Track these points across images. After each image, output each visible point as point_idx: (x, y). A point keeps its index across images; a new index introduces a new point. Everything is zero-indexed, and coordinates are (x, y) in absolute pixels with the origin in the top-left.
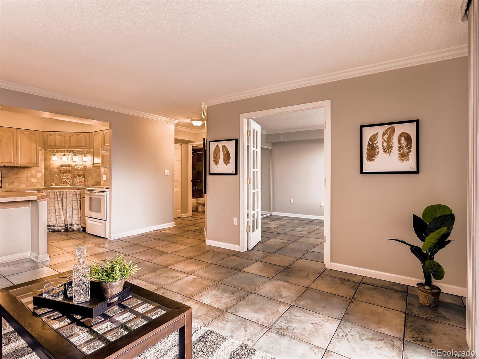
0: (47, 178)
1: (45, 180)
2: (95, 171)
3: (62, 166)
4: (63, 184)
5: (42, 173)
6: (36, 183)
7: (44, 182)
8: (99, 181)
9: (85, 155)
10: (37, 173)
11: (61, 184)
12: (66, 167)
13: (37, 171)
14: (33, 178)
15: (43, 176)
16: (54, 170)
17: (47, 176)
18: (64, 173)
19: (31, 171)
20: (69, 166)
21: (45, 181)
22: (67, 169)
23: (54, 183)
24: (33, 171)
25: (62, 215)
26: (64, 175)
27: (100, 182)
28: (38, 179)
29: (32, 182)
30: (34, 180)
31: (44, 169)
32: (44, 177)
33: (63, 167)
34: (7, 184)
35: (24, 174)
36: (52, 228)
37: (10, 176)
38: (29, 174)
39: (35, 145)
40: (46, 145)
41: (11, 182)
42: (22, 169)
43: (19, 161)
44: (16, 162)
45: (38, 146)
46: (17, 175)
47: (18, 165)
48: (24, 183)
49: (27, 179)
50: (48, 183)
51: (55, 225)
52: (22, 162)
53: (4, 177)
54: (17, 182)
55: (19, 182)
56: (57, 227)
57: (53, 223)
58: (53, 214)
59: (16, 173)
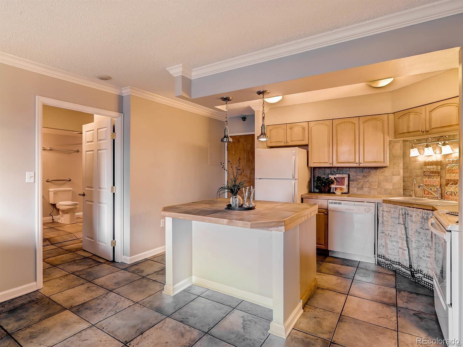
0: (406, 184)
1: (404, 186)
3: (426, 164)
4: (428, 195)
5: (400, 175)
6: (391, 190)
7: (404, 190)
10: (393, 175)
11: (424, 195)
12: (432, 167)
13: (393, 172)
16: (416, 170)
17: (406, 180)
18: (429, 177)
20: (437, 163)
21: (404, 189)
23: (414, 191)
24: (387, 173)
25: (405, 250)
26: (430, 179)
28: (394, 185)
29: (385, 188)
30: (389, 186)
31: (403, 169)
32: (403, 182)
33: (428, 167)
34: (356, 189)
35: (375, 177)
36: (395, 266)
37: (359, 179)
38: (381, 178)
39: (382, 135)
40: (397, 134)
41: (360, 187)
42: (374, 171)
43: (361, 161)
44: (357, 161)
45: (386, 136)
46: (366, 178)
47: (361, 165)
48: (376, 189)
49: (379, 184)
50: (407, 191)
51: (398, 263)
52: (365, 161)
53: (353, 181)
54: (367, 187)
55: (369, 188)
56: (400, 267)
57: (396, 259)
58: (395, 244)
59: (365, 175)
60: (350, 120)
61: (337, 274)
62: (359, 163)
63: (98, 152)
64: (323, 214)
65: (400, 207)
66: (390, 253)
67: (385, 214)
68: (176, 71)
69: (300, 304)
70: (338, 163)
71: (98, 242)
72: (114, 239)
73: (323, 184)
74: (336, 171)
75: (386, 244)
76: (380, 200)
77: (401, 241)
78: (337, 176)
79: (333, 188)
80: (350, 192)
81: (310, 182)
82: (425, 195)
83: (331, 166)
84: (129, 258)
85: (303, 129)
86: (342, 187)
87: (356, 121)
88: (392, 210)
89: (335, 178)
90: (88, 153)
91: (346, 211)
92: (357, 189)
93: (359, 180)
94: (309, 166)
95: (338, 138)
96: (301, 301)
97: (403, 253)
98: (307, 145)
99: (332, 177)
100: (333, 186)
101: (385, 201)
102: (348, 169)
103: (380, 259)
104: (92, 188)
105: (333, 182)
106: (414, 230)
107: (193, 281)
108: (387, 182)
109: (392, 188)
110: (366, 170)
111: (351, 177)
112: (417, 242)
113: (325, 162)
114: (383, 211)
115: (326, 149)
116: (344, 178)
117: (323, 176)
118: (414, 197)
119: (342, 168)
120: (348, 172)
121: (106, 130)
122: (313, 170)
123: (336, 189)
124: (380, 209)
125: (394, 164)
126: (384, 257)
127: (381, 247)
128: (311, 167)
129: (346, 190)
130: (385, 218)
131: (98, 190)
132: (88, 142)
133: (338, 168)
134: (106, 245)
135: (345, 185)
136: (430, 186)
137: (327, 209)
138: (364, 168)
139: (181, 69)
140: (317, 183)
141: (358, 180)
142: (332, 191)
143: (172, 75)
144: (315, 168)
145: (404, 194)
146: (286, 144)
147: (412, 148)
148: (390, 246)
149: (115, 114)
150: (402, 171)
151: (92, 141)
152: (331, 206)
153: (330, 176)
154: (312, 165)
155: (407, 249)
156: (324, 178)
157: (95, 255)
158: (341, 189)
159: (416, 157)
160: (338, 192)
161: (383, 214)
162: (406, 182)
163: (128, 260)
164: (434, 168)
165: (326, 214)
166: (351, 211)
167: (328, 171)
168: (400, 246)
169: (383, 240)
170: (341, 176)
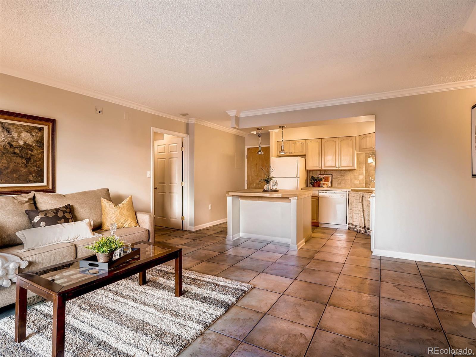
0: (367, 180)
1: (366, 182)
5: (363, 175)
6: (358, 184)
7: (365, 184)
10: (359, 175)
13: (359, 173)
14: (355, 180)
17: (367, 178)
19: (353, 173)
24: (356, 173)
25: (362, 217)
28: (360, 180)
29: (355, 183)
30: (357, 182)
31: (365, 171)
32: (365, 179)
34: (336, 184)
35: (349, 177)
36: (357, 228)
38: (352, 177)
39: (352, 149)
40: (361, 149)
41: (339, 183)
42: (347, 172)
43: (339, 166)
44: (337, 166)
45: (354, 150)
46: (343, 177)
47: (340, 168)
48: (349, 184)
49: (351, 181)
51: (359, 226)
52: (342, 166)
53: (335, 179)
54: (344, 183)
55: (345, 183)
56: (360, 228)
57: (357, 224)
58: (357, 215)
59: (342, 175)
60: (333, 139)
61: (324, 233)
62: (338, 167)
63: (169, 159)
64: (315, 200)
65: (360, 193)
66: (354, 221)
67: (352, 198)
68: (232, 113)
69: (304, 240)
70: (325, 167)
71: (170, 219)
72: (183, 215)
73: (316, 181)
74: (324, 172)
75: (353, 216)
76: (350, 190)
77: (360, 212)
78: (325, 176)
79: (322, 184)
80: (333, 186)
81: (307, 180)
83: (320, 169)
84: (194, 227)
85: (303, 144)
86: (328, 183)
87: (336, 140)
88: (356, 195)
89: (323, 177)
90: (159, 160)
91: (330, 197)
93: (339, 179)
94: (306, 169)
95: (325, 151)
96: (304, 239)
97: (361, 219)
98: (305, 155)
99: (321, 176)
100: (322, 182)
101: (352, 190)
102: (332, 171)
103: (349, 226)
104: (164, 183)
105: (321, 180)
106: (366, 205)
107: (241, 236)
108: (356, 179)
110: (343, 172)
111: (333, 176)
112: (368, 212)
113: (317, 167)
114: (351, 196)
115: (317, 158)
116: (329, 177)
117: (316, 176)
118: (370, 188)
119: (328, 171)
120: (332, 173)
121: (177, 145)
122: (308, 172)
123: (324, 184)
124: (350, 195)
125: (360, 168)
126: (352, 225)
127: (350, 218)
128: (307, 170)
129: (330, 185)
130: (352, 201)
131: (170, 184)
132: (159, 153)
133: (325, 170)
134: (176, 220)
135: (330, 182)
137: (318, 197)
138: (341, 170)
139: (235, 113)
140: (311, 180)
142: (321, 186)
143: (229, 115)
144: (310, 170)
145: (365, 187)
146: (290, 155)
147: (369, 157)
148: (355, 217)
149: (184, 135)
150: (364, 172)
151: (164, 152)
152: (320, 194)
153: (320, 176)
154: (308, 168)
155: (363, 216)
156: (316, 177)
157: (167, 228)
158: (327, 184)
159: (372, 163)
160: (325, 186)
161: (351, 198)
163: (193, 229)
165: (317, 200)
166: (332, 197)
167: (319, 172)
168: (360, 216)
169: (351, 214)
170: (327, 176)
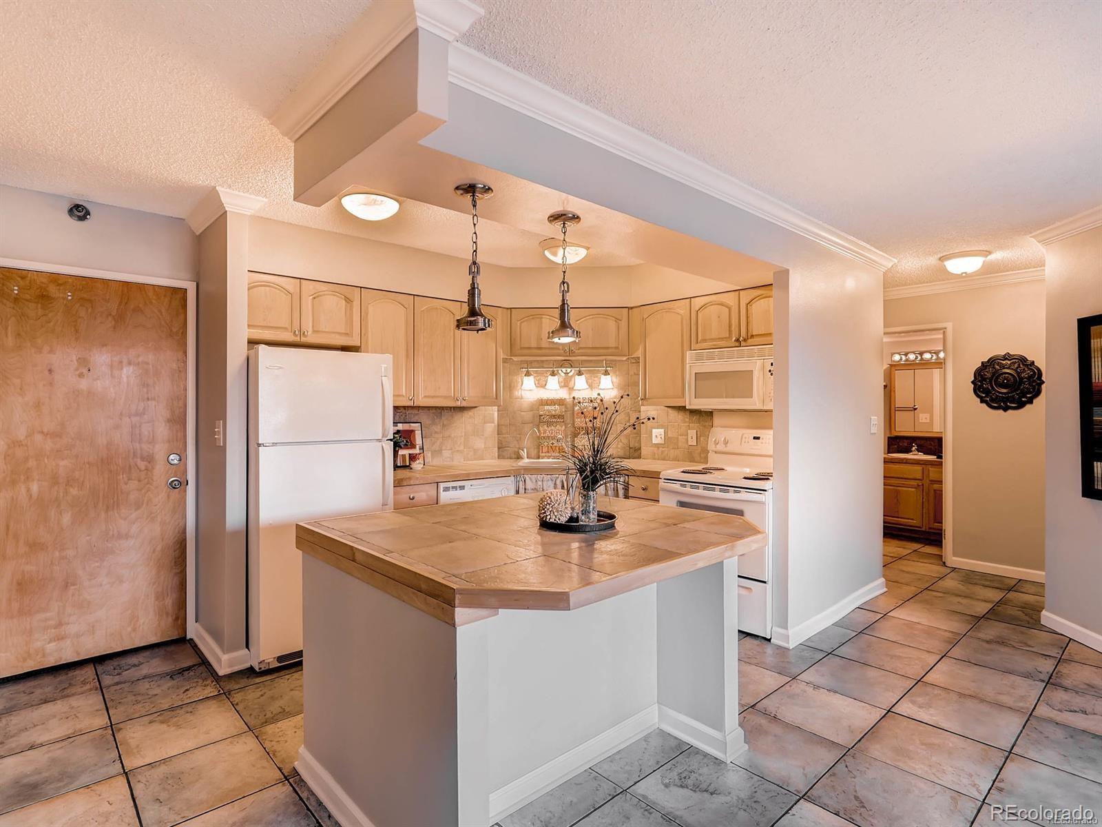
0: (504, 438)
1: (500, 442)
2: (627, 418)
3: (543, 402)
4: (547, 454)
5: (493, 422)
6: (483, 450)
7: (499, 448)
8: (637, 445)
9: (606, 371)
10: (485, 423)
11: (542, 454)
12: (553, 408)
13: (485, 417)
14: (477, 438)
15: (496, 433)
16: (523, 413)
17: (504, 431)
18: (549, 424)
20: (561, 402)
21: (500, 446)
22: (555, 411)
23: (525, 450)
26: (550, 428)
27: (640, 449)
28: (486, 440)
29: (475, 447)
30: (479, 444)
33: (546, 407)
35: (460, 428)
37: (436, 432)
38: (469, 428)
39: (494, 346)
40: (517, 347)
44: (458, 394)
45: (499, 349)
46: (447, 429)
48: (461, 452)
49: (466, 440)
50: (506, 450)
52: (470, 395)
53: (428, 437)
54: (448, 448)
59: (445, 423)
62: (462, 399)
82: (544, 454)
83: (411, 404)
92: (432, 454)
93: (437, 435)
109: (483, 446)
111: (424, 428)
116: (413, 431)
119: (405, 409)
120: (419, 418)
124: (520, 486)
135: (417, 447)
136: (550, 438)
141: (433, 435)
145: (499, 456)
146: (298, 339)
150: (496, 414)
162: (503, 434)
164: (555, 409)
